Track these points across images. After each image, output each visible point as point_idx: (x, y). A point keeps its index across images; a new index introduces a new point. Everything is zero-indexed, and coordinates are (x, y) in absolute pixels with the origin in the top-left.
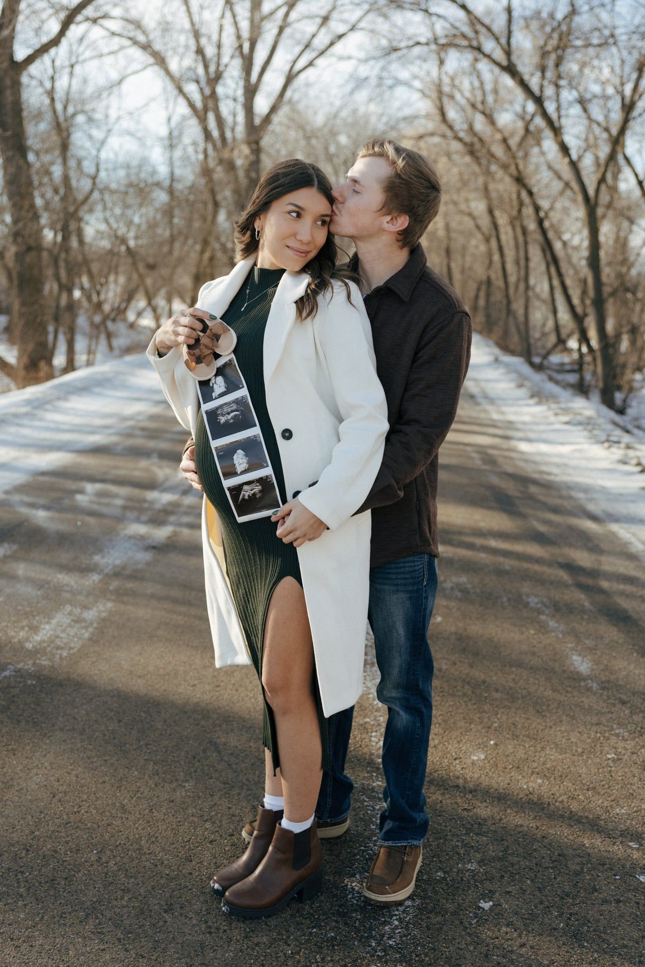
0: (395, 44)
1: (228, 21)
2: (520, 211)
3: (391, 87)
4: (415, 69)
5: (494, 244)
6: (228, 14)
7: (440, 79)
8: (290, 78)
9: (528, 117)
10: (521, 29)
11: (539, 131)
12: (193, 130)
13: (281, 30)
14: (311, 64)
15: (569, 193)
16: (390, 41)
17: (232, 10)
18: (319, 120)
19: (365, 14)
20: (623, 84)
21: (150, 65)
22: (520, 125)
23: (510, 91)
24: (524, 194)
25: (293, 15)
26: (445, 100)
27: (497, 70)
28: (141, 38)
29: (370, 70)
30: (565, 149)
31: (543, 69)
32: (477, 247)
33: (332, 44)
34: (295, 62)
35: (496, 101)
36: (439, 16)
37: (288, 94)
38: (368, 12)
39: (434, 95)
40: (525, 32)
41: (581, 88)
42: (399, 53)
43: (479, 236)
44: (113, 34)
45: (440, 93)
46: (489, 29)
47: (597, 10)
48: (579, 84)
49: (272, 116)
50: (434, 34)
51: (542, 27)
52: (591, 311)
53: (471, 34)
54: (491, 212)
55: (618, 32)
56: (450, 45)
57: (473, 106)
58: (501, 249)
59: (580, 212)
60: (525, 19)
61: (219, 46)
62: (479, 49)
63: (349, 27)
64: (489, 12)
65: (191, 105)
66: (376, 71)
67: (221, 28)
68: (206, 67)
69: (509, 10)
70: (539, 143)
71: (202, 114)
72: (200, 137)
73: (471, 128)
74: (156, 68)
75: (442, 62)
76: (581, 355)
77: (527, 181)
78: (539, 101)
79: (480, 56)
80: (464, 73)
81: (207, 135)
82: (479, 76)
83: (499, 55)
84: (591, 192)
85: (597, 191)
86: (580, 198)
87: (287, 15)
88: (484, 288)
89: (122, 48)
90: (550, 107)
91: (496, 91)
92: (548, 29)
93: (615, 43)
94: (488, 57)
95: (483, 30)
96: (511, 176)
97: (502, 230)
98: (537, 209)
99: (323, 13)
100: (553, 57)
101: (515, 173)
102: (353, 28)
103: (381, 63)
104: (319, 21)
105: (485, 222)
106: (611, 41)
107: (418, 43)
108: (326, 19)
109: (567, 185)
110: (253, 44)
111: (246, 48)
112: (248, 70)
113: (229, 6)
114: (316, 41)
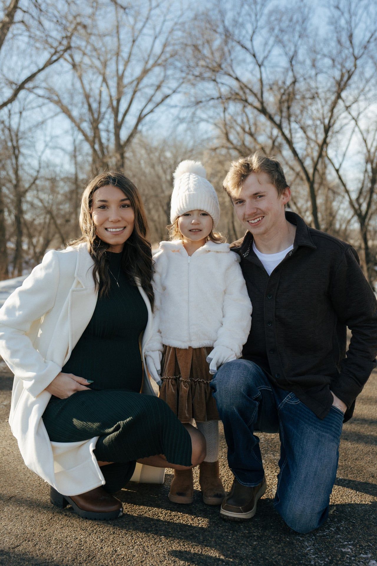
0: (199, 100)
1: (104, 89)
3: (198, 123)
4: (211, 113)
6: (104, 85)
7: (225, 117)
8: (140, 119)
9: (274, 137)
10: (268, 90)
11: (280, 145)
12: (86, 148)
13: (135, 92)
14: (152, 111)
15: (299, 179)
16: (195, 98)
17: (107, 83)
18: (155, 144)
19: (181, 84)
20: (324, 118)
21: (60, 113)
22: (270, 142)
23: (263, 124)
25: (141, 86)
26: (229, 129)
27: (256, 112)
28: (56, 98)
29: (186, 114)
30: (295, 153)
31: (281, 111)
33: (163, 100)
34: (142, 111)
35: (256, 129)
36: (223, 84)
37: (140, 127)
38: (183, 83)
39: (222, 126)
40: (270, 92)
41: (302, 122)
42: (201, 105)
44: (39, 96)
45: (225, 125)
46: (251, 90)
47: (308, 80)
48: (300, 120)
49: (131, 139)
50: (220, 93)
51: (280, 89)
53: (241, 93)
55: (320, 91)
56: (229, 99)
57: (244, 130)
60: (270, 85)
61: (100, 103)
62: (246, 101)
64: (249, 81)
65: (85, 135)
66: (190, 114)
67: (101, 92)
68: (93, 114)
69: (261, 81)
70: (280, 152)
71: (91, 139)
72: (90, 151)
73: (244, 144)
74: (64, 115)
75: (225, 110)
78: (280, 127)
79: (247, 104)
80: (238, 114)
81: (94, 150)
82: (247, 116)
83: (257, 104)
84: (311, 176)
85: (314, 175)
86: (305, 178)
87: (137, 85)
89: (44, 104)
90: (287, 132)
91: (255, 124)
92: (282, 91)
93: (318, 97)
94: (251, 105)
95: (247, 91)
99: (157, 83)
100: (286, 105)
102: (174, 92)
103: (193, 110)
104: (155, 88)
106: (316, 95)
107: (213, 99)
108: (159, 87)
109: (298, 174)
110: (119, 101)
111: (115, 103)
112: (116, 115)
113: (105, 80)
114: (154, 99)
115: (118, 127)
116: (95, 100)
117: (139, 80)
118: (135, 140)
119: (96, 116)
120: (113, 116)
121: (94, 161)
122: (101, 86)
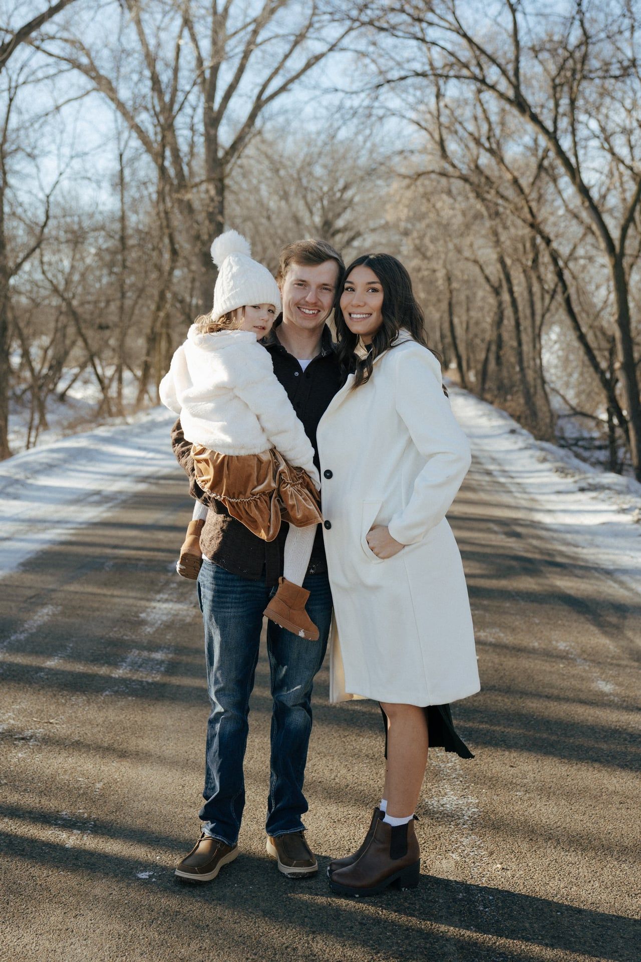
1: (186, 42)
2: (535, 261)
3: (381, 118)
5: (506, 297)
6: (186, 33)
7: (438, 110)
8: (259, 105)
9: (540, 153)
11: (553, 167)
12: (146, 166)
13: (247, 52)
14: (283, 89)
15: (590, 239)
17: (191, 29)
18: (289, 149)
19: (347, 33)
21: (94, 89)
24: (539, 240)
25: (262, 36)
26: (445, 132)
27: (504, 104)
28: (84, 60)
30: (584, 191)
32: (484, 299)
33: (308, 66)
34: (265, 87)
35: (503, 132)
36: (436, 44)
37: (258, 122)
38: (351, 29)
39: (432, 127)
42: (393, 85)
43: (488, 288)
44: (54, 57)
45: (439, 125)
46: (492, 59)
48: (598, 113)
50: (431, 64)
52: (620, 375)
54: (502, 261)
56: (448, 75)
57: (478, 142)
58: (514, 302)
59: (604, 260)
60: (533, 49)
61: (176, 70)
62: (483, 80)
63: (329, 47)
65: (143, 138)
67: (178, 49)
68: (160, 95)
69: (516, 38)
71: (156, 147)
72: (154, 174)
73: (476, 167)
74: (102, 94)
75: (440, 94)
76: (612, 428)
77: (542, 226)
78: (553, 137)
79: (484, 87)
80: (466, 103)
81: (162, 170)
82: (484, 108)
83: (506, 88)
84: (616, 238)
85: (623, 237)
86: (603, 245)
87: (255, 33)
88: (494, 348)
89: (60, 72)
90: (566, 143)
91: (502, 123)
92: (560, 59)
93: (636, 74)
94: (492, 88)
95: (486, 61)
96: (524, 221)
97: (515, 282)
98: (555, 256)
99: (296, 31)
100: (567, 90)
101: (529, 216)
102: (333, 48)
104: (291, 40)
105: (494, 271)
106: (632, 71)
108: (299, 40)
109: (589, 229)
110: (215, 70)
111: (208, 74)
112: (210, 98)
113: (187, 22)
114: (289, 63)
115: (213, 120)
116: (167, 65)
117: (259, 24)
118: (250, 150)
119: (167, 98)
120: (203, 99)
121: (161, 194)
122: (180, 36)
